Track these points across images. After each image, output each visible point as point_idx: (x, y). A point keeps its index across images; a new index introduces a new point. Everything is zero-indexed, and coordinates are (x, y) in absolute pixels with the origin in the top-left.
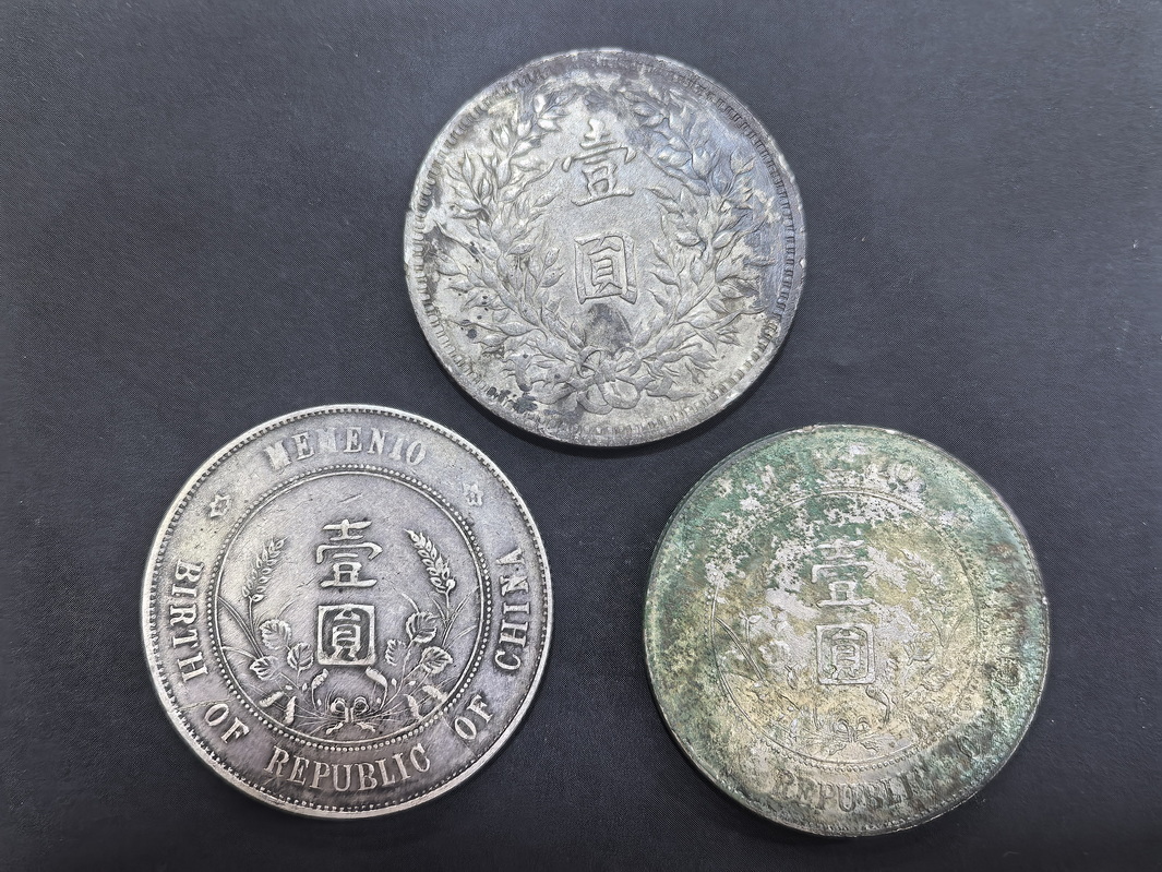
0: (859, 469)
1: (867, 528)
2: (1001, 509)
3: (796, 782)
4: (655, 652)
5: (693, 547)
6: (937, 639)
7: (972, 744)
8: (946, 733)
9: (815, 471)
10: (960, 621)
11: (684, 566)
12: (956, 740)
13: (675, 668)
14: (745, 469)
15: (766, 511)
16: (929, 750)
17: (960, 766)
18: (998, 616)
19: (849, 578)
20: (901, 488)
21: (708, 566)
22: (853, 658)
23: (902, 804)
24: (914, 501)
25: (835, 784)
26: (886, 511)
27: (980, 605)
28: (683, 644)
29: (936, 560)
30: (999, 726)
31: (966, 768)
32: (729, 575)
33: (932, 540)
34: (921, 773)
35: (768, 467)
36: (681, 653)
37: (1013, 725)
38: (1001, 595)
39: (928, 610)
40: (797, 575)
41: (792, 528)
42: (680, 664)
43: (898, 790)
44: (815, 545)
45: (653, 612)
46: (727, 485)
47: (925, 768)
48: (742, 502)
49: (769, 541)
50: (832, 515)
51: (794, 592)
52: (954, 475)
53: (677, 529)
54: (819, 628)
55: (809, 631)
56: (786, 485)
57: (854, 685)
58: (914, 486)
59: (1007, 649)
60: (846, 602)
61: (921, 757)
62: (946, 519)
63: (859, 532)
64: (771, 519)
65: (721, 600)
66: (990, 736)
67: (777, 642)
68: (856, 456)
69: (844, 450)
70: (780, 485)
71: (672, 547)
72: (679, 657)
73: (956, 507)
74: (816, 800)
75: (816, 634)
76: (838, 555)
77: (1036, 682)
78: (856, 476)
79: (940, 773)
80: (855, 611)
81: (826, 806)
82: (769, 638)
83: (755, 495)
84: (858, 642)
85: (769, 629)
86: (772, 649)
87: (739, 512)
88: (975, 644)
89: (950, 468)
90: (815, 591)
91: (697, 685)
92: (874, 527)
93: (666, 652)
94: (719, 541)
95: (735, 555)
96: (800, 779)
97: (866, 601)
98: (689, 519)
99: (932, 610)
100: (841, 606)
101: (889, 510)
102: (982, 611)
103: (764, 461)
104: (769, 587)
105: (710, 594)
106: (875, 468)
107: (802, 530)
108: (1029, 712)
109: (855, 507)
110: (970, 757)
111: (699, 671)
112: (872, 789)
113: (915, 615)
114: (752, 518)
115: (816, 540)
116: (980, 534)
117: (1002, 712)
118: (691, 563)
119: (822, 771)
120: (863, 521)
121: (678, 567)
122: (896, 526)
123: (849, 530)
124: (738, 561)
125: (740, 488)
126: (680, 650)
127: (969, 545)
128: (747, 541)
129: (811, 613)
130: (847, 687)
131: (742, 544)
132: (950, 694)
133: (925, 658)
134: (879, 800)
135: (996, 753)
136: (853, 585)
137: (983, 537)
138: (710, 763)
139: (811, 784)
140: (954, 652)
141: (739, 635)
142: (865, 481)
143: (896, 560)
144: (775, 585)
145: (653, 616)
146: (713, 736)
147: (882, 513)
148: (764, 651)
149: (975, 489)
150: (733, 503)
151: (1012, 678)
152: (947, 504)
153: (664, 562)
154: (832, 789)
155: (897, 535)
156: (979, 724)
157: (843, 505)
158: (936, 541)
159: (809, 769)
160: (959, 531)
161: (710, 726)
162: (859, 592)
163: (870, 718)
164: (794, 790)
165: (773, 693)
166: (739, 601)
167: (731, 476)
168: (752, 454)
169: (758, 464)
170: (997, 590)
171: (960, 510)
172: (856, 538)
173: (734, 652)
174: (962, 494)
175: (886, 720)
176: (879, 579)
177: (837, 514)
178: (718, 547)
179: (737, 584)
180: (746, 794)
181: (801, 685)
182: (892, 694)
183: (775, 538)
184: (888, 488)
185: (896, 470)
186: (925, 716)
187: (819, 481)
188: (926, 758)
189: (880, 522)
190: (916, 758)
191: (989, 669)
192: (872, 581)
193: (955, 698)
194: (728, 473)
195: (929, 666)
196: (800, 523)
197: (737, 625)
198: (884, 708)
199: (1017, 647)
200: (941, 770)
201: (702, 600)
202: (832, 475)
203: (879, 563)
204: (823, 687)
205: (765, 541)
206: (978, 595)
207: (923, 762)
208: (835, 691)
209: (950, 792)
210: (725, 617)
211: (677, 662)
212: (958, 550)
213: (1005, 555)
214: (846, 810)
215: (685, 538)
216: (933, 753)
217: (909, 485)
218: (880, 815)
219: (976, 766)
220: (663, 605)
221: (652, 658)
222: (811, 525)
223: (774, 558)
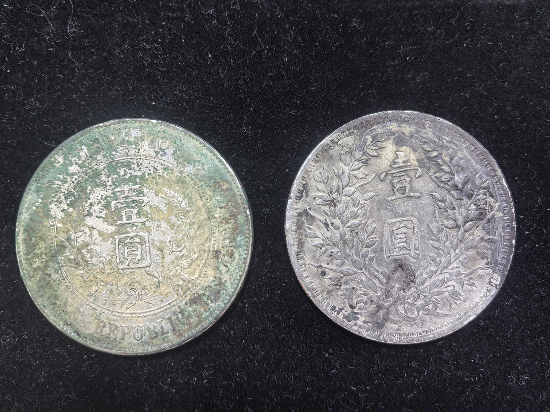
0: (136, 144)
1: (142, 177)
2: (220, 161)
3: (108, 326)
4: (22, 257)
5: (42, 196)
6: (185, 238)
7: (208, 297)
8: (194, 292)
9: (111, 147)
10: (199, 227)
11: (37, 207)
12: (200, 296)
13: (35, 266)
14: (71, 149)
15: (83, 172)
16: (184, 302)
17: (202, 310)
18: (221, 223)
19: (133, 207)
20: (162, 153)
21: (51, 206)
22: (136, 253)
23: (169, 334)
24: (169, 160)
25: (130, 325)
26: (154, 168)
27: (210, 217)
28: (38, 252)
29: (184, 193)
30: (224, 285)
31: (205, 311)
32: (63, 210)
33: (181, 181)
34: (180, 316)
35: (84, 147)
36: (38, 257)
37: (231, 284)
38: (223, 210)
39: (180, 222)
40: (102, 208)
41: (99, 181)
42: (37, 263)
43: (167, 326)
44: (113, 189)
45: (21, 235)
46: (60, 159)
47: (181, 312)
48: (70, 168)
49: (86, 189)
50: (122, 172)
51: (101, 217)
52: (194, 144)
53: (32, 186)
54: (116, 237)
55: (111, 239)
56: (95, 156)
57: (139, 268)
58: (170, 152)
59: (227, 242)
60: (133, 221)
61: (179, 307)
62: (189, 169)
63: (138, 180)
64: (87, 177)
65: (60, 225)
66: (219, 292)
67: (92, 247)
68: (135, 137)
69: (127, 134)
70: (91, 157)
71: (30, 197)
72: (37, 260)
73: (195, 162)
74: (120, 335)
75: (115, 240)
76: (126, 195)
77: (245, 259)
78: (135, 148)
79: (191, 315)
80: (137, 226)
81: (125, 339)
82: (87, 245)
83: (76, 163)
84: (139, 243)
85: (87, 239)
86: (89, 251)
87: (67, 174)
88: (208, 239)
89: (190, 139)
90: (113, 216)
91: (47, 274)
92: (147, 176)
93: (29, 257)
94: (57, 192)
95: (66, 199)
96: (109, 324)
97: (143, 219)
98: (39, 180)
99: (182, 222)
100: (129, 223)
101: (156, 167)
102: (212, 220)
103: (81, 143)
104: (87, 215)
105: (53, 222)
106: (146, 143)
107: (105, 182)
108: (241, 276)
109: (136, 166)
110: (208, 305)
111: (49, 267)
112: (151, 327)
113: (172, 226)
114: (76, 177)
115: (113, 186)
116: (209, 177)
117: (225, 277)
118: (41, 205)
119: (122, 319)
120: (140, 174)
121: (34, 208)
122: (159, 175)
123: (132, 180)
124: (68, 202)
125: (69, 160)
126: (36, 255)
127: (203, 183)
128: (73, 190)
129: (112, 229)
130: (135, 270)
131: (70, 192)
132: (195, 270)
133: (179, 249)
134: (156, 333)
135: (223, 301)
136: (135, 211)
137: (210, 178)
138: (57, 318)
139: (117, 327)
140: (197, 245)
141: (70, 244)
142: (141, 151)
143: (160, 195)
144: (90, 214)
145: (20, 238)
146: (58, 303)
147: (151, 168)
148: (85, 253)
149: (205, 151)
150: (64, 170)
151: (231, 257)
152: (189, 161)
153: (26, 206)
154: (128, 329)
155: (160, 181)
156: (213, 285)
157: (128, 165)
158: (183, 182)
159: (115, 318)
160: (197, 176)
161: (56, 297)
162: (139, 214)
163: (149, 287)
164: (107, 330)
165: (91, 276)
166: (69, 225)
167: (63, 154)
168: (73, 140)
169: (78, 146)
170: (221, 208)
171: (197, 164)
172: (136, 184)
173: (68, 254)
174: (197, 154)
175: (158, 287)
176: (151, 206)
177: (125, 171)
178: (56, 195)
179: (68, 215)
180: (79, 335)
181: (108, 271)
182: (161, 272)
183: (89, 188)
184: (155, 154)
185: (159, 143)
186: (181, 282)
187: (114, 153)
188: (183, 307)
189: (150, 173)
190: (176, 307)
191: (217, 253)
192: (147, 208)
193: (198, 272)
194: (61, 152)
195: (182, 254)
196: (103, 178)
197: (69, 239)
198: (157, 280)
199: (233, 240)
200: (192, 313)
201: (49, 226)
202: (122, 148)
203: (150, 198)
204: (120, 271)
205: (83, 190)
206: (209, 212)
207: (181, 309)
208: (128, 273)
209: (197, 325)
210: (62, 234)
211: (35, 262)
212: (196, 187)
213: (224, 188)
214: (137, 340)
215: (37, 191)
216: (186, 304)
217: (166, 151)
218: (157, 341)
219: (211, 309)
220: (25, 231)
221: (21, 261)
222: (110, 179)
223: (89, 199)
